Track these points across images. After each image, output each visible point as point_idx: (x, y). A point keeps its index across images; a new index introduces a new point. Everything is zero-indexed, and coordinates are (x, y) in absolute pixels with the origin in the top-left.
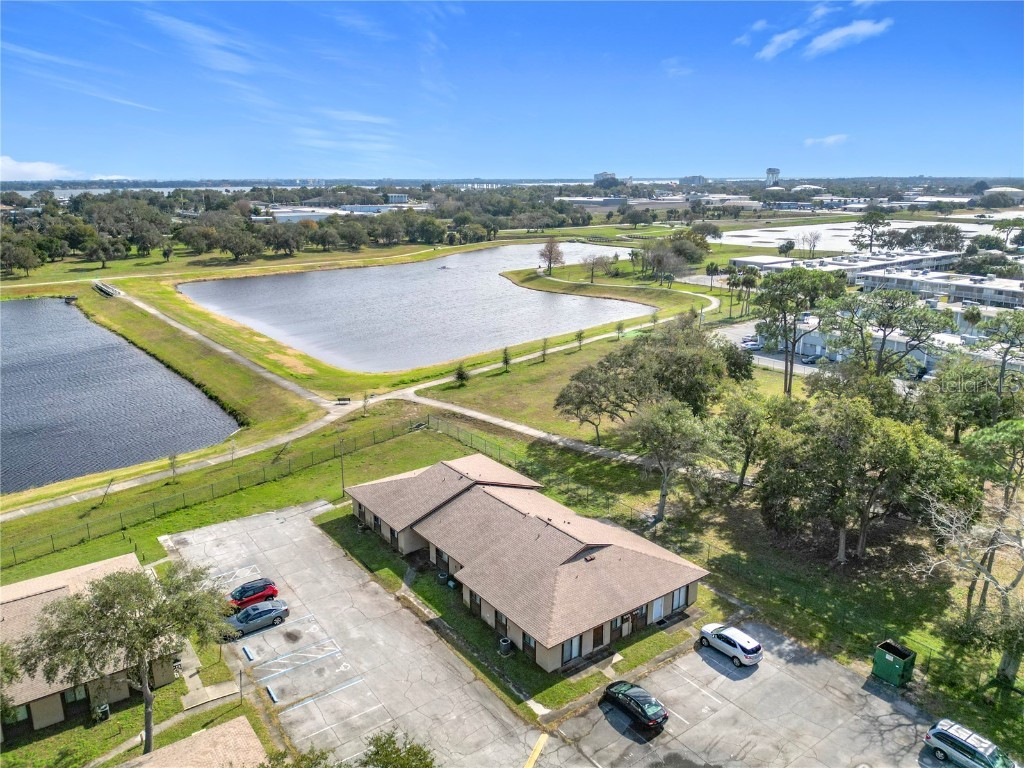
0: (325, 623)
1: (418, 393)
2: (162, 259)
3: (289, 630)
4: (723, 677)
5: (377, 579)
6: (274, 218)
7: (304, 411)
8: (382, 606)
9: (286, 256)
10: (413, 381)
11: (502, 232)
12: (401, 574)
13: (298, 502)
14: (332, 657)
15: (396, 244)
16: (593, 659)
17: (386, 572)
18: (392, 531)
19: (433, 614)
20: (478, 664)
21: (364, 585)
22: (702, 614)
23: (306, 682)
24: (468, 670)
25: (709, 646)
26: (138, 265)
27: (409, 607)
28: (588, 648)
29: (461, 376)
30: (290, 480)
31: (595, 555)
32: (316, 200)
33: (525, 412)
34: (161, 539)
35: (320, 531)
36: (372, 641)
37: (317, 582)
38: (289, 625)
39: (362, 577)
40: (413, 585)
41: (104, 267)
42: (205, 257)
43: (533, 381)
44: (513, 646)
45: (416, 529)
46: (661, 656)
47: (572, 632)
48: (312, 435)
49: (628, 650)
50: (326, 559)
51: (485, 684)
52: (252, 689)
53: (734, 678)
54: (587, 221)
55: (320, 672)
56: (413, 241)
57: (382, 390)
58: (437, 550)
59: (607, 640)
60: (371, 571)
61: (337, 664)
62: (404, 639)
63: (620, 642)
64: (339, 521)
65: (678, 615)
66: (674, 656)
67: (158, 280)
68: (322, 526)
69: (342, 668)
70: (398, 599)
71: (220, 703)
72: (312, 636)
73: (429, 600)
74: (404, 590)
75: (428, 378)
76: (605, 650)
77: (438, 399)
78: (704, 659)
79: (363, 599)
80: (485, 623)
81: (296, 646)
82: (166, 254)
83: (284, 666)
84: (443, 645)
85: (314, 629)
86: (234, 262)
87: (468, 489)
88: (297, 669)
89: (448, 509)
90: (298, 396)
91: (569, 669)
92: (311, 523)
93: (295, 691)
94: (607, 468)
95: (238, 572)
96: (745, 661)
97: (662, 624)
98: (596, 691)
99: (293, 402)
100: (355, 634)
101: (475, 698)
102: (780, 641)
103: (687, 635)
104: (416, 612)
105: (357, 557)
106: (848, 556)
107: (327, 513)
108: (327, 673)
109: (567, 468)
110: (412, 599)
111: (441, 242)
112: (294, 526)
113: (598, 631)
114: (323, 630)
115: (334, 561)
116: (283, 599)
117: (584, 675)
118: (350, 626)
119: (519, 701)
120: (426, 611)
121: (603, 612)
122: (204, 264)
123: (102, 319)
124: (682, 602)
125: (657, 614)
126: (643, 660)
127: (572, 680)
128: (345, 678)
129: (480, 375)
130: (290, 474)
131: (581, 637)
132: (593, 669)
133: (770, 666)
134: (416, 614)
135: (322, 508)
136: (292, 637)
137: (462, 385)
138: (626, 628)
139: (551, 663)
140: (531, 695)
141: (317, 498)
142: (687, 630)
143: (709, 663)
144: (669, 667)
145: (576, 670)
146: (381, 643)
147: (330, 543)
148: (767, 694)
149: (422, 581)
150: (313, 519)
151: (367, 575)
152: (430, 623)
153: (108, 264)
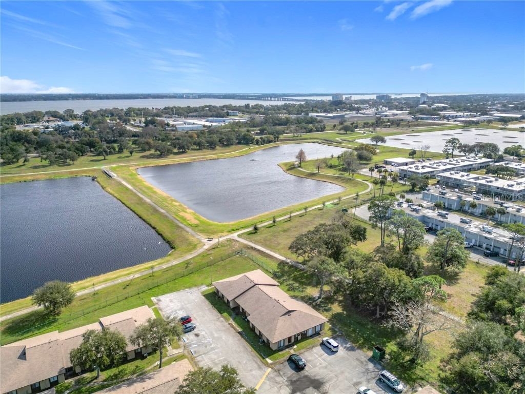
0: (207, 331)
1: (239, 236)
2: (129, 154)
3: (196, 333)
4: (326, 354)
5: (223, 317)
6: (176, 128)
7: (196, 243)
8: (224, 326)
9: (183, 152)
10: (237, 229)
11: (281, 137)
12: (230, 315)
13: (196, 286)
14: (209, 342)
15: (232, 144)
16: (288, 347)
17: (225, 314)
18: (228, 300)
19: (240, 330)
20: (253, 347)
21: (218, 319)
22: (325, 334)
23: (202, 349)
24: (249, 348)
25: (324, 345)
26: (119, 158)
27: (233, 327)
28: (287, 343)
29: (256, 229)
30: (192, 275)
31: (292, 313)
32: (195, 114)
33: (279, 247)
34: (152, 298)
35: (204, 298)
36: (221, 338)
37: (203, 317)
38: (196, 331)
39: (218, 316)
40: (234, 319)
41: (105, 159)
42: (147, 153)
43: (284, 231)
44: (264, 341)
45: (236, 300)
46: (309, 347)
47: (281, 339)
48: (199, 255)
49: (299, 345)
51: (254, 353)
52: (186, 351)
53: (329, 355)
54: (323, 129)
55: (206, 347)
56: (239, 143)
57: (225, 234)
58: (242, 308)
59: (293, 341)
60: (221, 314)
61: (211, 345)
62: (231, 337)
63: (297, 342)
64: (210, 294)
65: (317, 334)
66: (313, 347)
67: (129, 166)
68: (204, 296)
70: (229, 324)
71: (178, 354)
72: (203, 335)
73: (239, 325)
74: (231, 321)
75: (242, 228)
76: (292, 344)
77: (246, 240)
78: (322, 348)
79: (218, 323)
80: (256, 334)
81: (198, 338)
82: (131, 153)
83: (195, 344)
84: (243, 340)
85: (203, 333)
86: (160, 156)
87: (253, 286)
88: (199, 345)
89: (246, 293)
90: (193, 236)
91: (280, 349)
92: (201, 294)
93: (199, 352)
94: (305, 275)
95: (178, 312)
96: (334, 350)
97: (311, 336)
98: (287, 357)
99: (191, 239)
100: (216, 335)
101: (251, 357)
102: (346, 344)
103: (319, 340)
104: (235, 329)
105: (216, 309)
106: (380, 314)
107: (206, 291)
108: (208, 347)
109: (291, 275)
110: (233, 324)
111: (252, 143)
112: (195, 295)
113: (290, 339)
114: (206, 333)
115: (209, 309)
116: (194, 322)
117: (284, 352)
118: (214, 333)
119: (264, 358)
120: (238, 329)
121: (292, 332)
122: (148, 157)
123: (109, 190)
124: (319, 329)
125: (310, 333)
126: (303, 348)
127: (280, 353)
128: (213, 349)
129: (264, 227)
130: (192, 273)
131: (284, 340)
132: (287, 350)
133: (341, 351)
134: (235, 330)
135: (204, 288)
136: (197, 335)
137: (256, 232)
138: (299, 338)
139: (274, 348)
140: (267, 357)
141: (202, 284)
142: (319, 339)
143: (323, 350)
144: (310, 351)
145: (282, 350)
146: (224, 338)
147: (207, 302)
148: (338, 360)
149: (237, 318)
150: (201, 293)
151: (219, 315)
152: (239, 333)
153: (107, 157)
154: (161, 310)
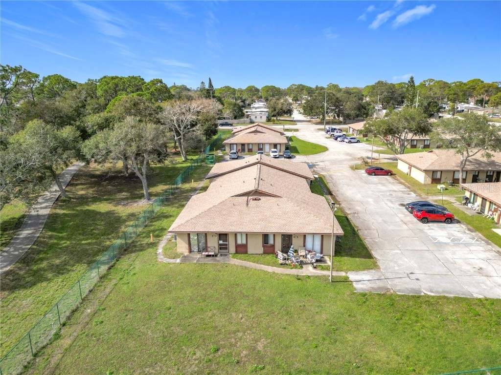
0: (385, 206)
5: (345, 213)
14: (384, 197)
21: (355, 213)
35: (374, 253)
39: (354, 217)
50: (375, 232)
55: (391, 195)
60: (346, 217)
62: (348, 194)
64: (352, 256)
68: (369, 256)
69: (380, 194)
70: (339, 204)
81: (401, 202)
85: (392, 205)
88: (402, 197)
92: (380, 264)
100: (370, 200)
105: (351, 226)
107: (357, 269)
112: (398, 266)
115: (368, 229)
128: (380, 192)
147: (367, 242)
150: (375, 266)
151: (349, 217)
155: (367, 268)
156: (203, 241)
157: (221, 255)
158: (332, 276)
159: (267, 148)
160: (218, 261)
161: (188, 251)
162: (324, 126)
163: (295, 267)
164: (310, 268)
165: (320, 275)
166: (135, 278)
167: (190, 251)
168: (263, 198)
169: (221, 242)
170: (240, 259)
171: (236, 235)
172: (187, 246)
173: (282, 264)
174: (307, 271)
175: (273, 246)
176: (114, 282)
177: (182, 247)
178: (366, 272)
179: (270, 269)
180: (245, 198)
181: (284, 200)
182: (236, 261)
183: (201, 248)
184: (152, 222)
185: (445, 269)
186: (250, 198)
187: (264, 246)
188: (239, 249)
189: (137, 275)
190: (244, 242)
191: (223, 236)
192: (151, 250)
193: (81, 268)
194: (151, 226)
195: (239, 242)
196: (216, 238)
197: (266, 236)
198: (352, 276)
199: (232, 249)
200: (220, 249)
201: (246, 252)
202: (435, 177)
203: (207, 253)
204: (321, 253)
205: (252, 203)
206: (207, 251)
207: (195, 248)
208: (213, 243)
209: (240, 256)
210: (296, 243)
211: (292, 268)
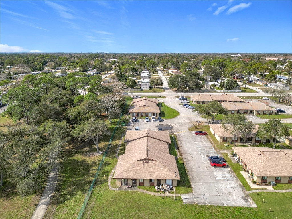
0: (200, 157)
5: (183, 161)
14: (201, 151)
23: (208, 149)
35: (192, 184)
37: (199, 166)
39: (187, 164)
50: (194, 172)
55: (204, 149)
62: (186, 149)
64: (184, 186)
68: (190, 186)
69: (200, 148)
70: (181, 156)
79: (189, 158)
81: (208, 154)
83: (211, 152)
84: (179, 146)
85: (203, 156)
88: (208, 151)
92: (193, 190)
95: (222, 178)
100: (195, 153)
104: (180, 152)
105: (185, 169)
107: (185, 193)
110: (179, 154)
112: (200, 191)
115: (192, 171)
128: (200, 147)
150: (191, 192)
151: (185, 164)
152: (178, 149)
154: (240, 185)
155: (189, 192)
156: (127, 181)
157: (134, 187)
158: (175, 196)
159: (150, 115)
160: (133, 190)
161: (120, 185)
162: (178, 93)
163: (162, 192)
164: (167, 193)
165: (171, 196)
166: (102, 197)
167: (122, 185)
168: (150, 161)
169: (133, 182)
170: (141, 189)
171: (139, 180)
172: (120, 183)
173: (157, 191)
174: (166, 195)
175: (154, 183)
176: (95, 200)
177: (118, 184)
178: (188, 194)
179: (153, 194)
180: (142, 161)
181: (158, 162)
182: (139, 190)
183: (126, 184)
184: (103, 167)
185: (217, 192)
186: (145, 161)
187: (150, 183)
188: (140, 184)
189: (103, 196)
190: (143, 182)
191: (134, 180)
192: (105, 183)
193: (80, 193)
194: (103, 169)
195: (140, 181)
196: (132, 180)
197: (151, 180)
198: (183, 197)
199: (138, 184)
200: (133, 184)
201: (143, 185)
202: (224, 139)
203: (128, 186)
204: (172, 185)
205: (145, 164)
206: (128, 185)
207: (123, 184)
208: (130, 182)
209: (141, 187)
210: (162, 182)
211: (161, 193)
